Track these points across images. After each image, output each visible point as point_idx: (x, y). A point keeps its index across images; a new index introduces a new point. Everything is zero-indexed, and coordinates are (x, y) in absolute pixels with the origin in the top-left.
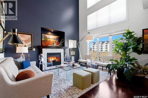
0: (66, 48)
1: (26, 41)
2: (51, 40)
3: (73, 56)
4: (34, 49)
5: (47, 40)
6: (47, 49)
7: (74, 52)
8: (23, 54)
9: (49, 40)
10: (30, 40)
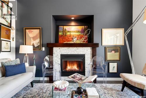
0: (97, 45)
1: (34, 38)
2: (72, 34)
3: (113, 61)
4: (44, 49)
5: (66, 35)
6: (60, 48)
7: (118, 54)
8: (26, 55)
9: (68, 34)
10: (39, 36)
